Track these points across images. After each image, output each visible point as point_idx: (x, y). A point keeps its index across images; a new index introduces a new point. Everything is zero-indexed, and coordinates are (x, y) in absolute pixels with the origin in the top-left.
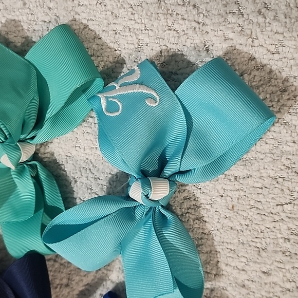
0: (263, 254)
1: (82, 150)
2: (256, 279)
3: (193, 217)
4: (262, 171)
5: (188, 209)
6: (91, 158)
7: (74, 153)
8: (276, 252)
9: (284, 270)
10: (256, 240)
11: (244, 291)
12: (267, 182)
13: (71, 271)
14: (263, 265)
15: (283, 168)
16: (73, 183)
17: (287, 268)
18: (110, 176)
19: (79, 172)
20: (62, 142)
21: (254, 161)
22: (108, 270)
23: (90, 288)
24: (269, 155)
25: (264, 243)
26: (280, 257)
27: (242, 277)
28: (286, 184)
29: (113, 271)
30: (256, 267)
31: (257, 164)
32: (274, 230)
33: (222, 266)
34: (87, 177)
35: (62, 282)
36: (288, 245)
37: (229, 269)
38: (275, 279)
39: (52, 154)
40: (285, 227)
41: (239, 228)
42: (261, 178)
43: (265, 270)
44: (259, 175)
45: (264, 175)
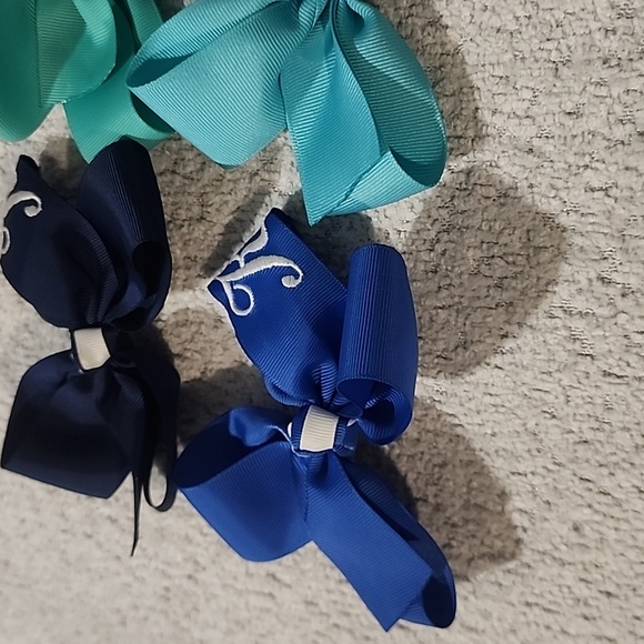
0: (564, 71)
2: (556, 132)
3: (420, 22)
5: (411, 7)
8: (589, 62)
9: (608, 100)
10: (549, 45)
11: (532, 160)
13: (204, 186)
14: (565, 97)
17: (615, 95)
22: (269, 172)
23: (243, 217)
25: (564, 49)
26: (598, 72)
27: (526, 132)
29: (279, 173)
30: (550, 104)
32: (582, 15)
33: (485, 115)
35: (190, 214)
36: (613, 43)
37: (498, 121)
38: (594, 124)
41: (513, 26)
43: (569, 107)
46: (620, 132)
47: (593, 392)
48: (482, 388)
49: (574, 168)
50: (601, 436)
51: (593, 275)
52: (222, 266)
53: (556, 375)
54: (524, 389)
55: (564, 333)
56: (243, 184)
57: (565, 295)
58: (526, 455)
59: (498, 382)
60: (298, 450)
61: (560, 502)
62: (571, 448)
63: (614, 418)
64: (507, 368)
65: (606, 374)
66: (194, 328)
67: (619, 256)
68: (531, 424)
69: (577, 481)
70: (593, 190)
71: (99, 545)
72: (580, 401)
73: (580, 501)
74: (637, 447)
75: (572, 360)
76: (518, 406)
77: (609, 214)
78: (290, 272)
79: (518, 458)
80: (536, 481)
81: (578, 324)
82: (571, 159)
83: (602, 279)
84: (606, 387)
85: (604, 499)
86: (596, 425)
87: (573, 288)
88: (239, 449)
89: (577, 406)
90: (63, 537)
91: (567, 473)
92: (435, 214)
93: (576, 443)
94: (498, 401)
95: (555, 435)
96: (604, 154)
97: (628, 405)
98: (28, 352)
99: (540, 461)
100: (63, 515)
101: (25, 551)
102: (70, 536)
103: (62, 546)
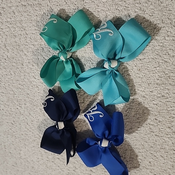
0: (150, 85)
1: (87, 54)
2: (148, 94)
3: (126, 74)
4: (149, 56)
5: (125, 72)
6: (90, 56)
7: (84, 55)
8: (154, 84)
9: (157, 90)
10: (148, 80)
11: (144, 98)
12: (151, 60)
13: (84, 97)
14: (150, 89)
15: (156, 54)
16: (84, 65)
18: (97, 62)
19: (86, 62)
20: (80, 51)
21: (146, 53)
22: (97, 96)
23: (91, 103)
24: (151, 51)
25: (150, 81)
26: (156, 86)
27: (143, 94)
28: (157, 60)
29: (99, 96)
30: (148, 90)
31: (147, 54)
32: (153, 76)
33: (136, 90)
34: (89, 63)
35: (81, 102)
36: (158, 81)
37: (139, 91)
38: (155, 94)
39: (77, 56)
40: (157, 75)
41: (142, 77)
42: (148, 59)
43: (151, 91)
44: (148, 58)
45: (150, 58)
46: (159, 95)
47: (153, 138)
48: (134, 137)
49: (151, 101)
50: (155, 146)
51: (154, 118)
52: (86, 111)
53: (147, 135)
54: (142, 137)
55: (149, 128)
56: (92, 97)
57: (149, 121)
58: (141, 149)
59: (137, 135)
60: (101, 146)
61: (147, 158)
62: (149, 148)
63: (157, 143)
64: (139, 133)
65: (156, 135)
66: (80, 122)
67: (158, 115)
68: (142, 143)
69: (150, 154)
70: (154, 104)
71: (55, 164)
72: (151, 140)
73: (151, 157)
74: (161, 148)
75: (150, 132)
76: (140, 140)
77: (157, 108)
78: (101, 114)
79: (140, 149)
80: (143, 154)
81: (151, 126)
82: (151, 99)
83: (156, 119)
84: (156, 137)
85: (155, 157)
86: (154, 144)
87: (151, 120)
88: (88, 146)
89: (151, 141)
90: (47, 162)
91: (149, 152)
92: (127, 106)
93: (150, 147)
94: (137, 139)
95: (147, 145)
96: (156, 99)
97: (159, 141)
98: (44, 125)
99: (144, 150)
100: (47, 157)
101: (38, 165)
102: (48, 162)
103: (46, 164)
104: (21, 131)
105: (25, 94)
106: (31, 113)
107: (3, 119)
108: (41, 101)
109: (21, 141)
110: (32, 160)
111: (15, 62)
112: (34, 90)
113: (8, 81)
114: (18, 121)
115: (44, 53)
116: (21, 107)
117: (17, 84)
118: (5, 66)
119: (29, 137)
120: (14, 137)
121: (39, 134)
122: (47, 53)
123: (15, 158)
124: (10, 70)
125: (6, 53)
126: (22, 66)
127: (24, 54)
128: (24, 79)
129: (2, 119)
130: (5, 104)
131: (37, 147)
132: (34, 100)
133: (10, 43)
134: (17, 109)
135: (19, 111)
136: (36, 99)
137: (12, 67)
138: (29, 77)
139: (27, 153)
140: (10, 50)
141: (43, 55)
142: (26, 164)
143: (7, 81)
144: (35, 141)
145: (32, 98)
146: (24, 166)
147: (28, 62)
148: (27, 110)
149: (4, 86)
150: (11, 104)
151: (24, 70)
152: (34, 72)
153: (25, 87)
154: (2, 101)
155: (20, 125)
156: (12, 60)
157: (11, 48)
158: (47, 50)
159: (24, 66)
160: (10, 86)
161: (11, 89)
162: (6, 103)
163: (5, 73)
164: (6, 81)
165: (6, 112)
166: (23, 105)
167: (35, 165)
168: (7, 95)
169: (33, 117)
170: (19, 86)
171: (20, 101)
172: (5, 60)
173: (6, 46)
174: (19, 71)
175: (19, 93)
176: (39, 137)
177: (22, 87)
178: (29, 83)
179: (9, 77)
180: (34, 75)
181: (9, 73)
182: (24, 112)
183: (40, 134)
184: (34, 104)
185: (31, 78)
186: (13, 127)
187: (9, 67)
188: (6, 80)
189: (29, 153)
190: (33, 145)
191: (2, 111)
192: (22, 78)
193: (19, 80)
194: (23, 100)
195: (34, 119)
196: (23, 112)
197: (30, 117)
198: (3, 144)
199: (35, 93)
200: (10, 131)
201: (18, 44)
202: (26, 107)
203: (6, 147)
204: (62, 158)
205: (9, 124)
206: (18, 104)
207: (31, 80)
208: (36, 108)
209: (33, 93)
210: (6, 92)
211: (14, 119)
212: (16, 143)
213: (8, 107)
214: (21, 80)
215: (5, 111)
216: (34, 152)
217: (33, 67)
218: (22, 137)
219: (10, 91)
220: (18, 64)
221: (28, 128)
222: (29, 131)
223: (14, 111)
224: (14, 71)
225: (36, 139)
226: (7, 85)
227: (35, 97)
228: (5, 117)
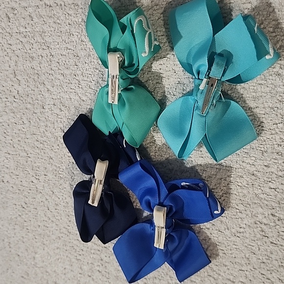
0: (265, 154)
2: (261, 170)
4: (265, 104)
8: (273, 153)
9: (278, 164)
10: (261, 146)
11: (253, 177)
12: (268, 110)
14: (265, 161)
15: (277, 101)
17: (280, 163)
21: (260, 98)
24: (269, 94)
25: (265, 148)
26: (275, 156)
27: (253, 169)
28: (279, 111)
30: (261, 162)
31: (262, 99)
32: (272, 139)
33: (240, 162)
36: (280, 149)
37: (244, 164)
38: (273, 170)
40: (278, 137)
42: (264, 108)
43: (266, 164)
44: (263, 106)
45: (266, 106)
46: (280, 173)
47: (267, 248)
48: (233, 243)
49: (266, 182)
50: (269, 261)
51: (270, 213)
53: (256, 241)
54: (246, 245)
55: (260, 229)
57: (261, 218)
58: (245, 265)
59: (238, 241)
61: (254, 280)
62: (259, 264)
63: (273, 256)
64: (241, 237)
65: (272, 243)
67: (278, 208)
68: (247, 256)
69: (260, 274)
70: (271, 189)
71: (93, 280)
72: (263, 250)
73: (261, 281)
74: (279, 266)
75: (261, 237)
76: (244, 250)
77: (276, 196)
79: (242, 265)
80: (247, 273)
81: (263, 226)
82: (265, 179)
83: (272, 215)
84: (271, 246)
85: (268, 281)
86: (267, 258)
87: (263, 216)
89: (262, 251)
90: (80, 275)
91: (257, 272)
92: (222, 188)
93: (261, 263)
94: (238, 247)
95: (255, 260)
96: (275, 179)
97: (278, 253)
99: (249, 267)
100: (81, 268)
101: (64, 279)
102: (82, 276)
103: (79, 279)
104: (37, 221)
105: (46, 158)
106: (55, 191)
107: (8, 199)
108: (73, 171)
109: (37, 237)
110: (55, 271)
111: (31, 102)
112: (62, 152)
113: (17, 135)
114: (33, 203)
115: (81, 89)
116: (39, 180)
117: (34, 140)
118: (14, 109)
119: (51, 232)
120: (25, 229)
121: (67, 227)
122: (86, 89)
123: (26, 264)
124: (22, 115)
125: (16, 86)
126: (43, 110)
127: (46, 89)
128: (46, 132)
129: (6, 198)
130: (12, 173)
131: (63, 249)
132: (61, 170)
133: (23, 70)
134: (31, 183)
135: (34, 186)
136: (65, 167)
137: (26, 110)
138: (54, 130)
139: (46, 257)
140: (23, 82)
141: (78, 92)
142: (45, 276)
143: (16, 133)
144: (60, 239)
145: (58, 165)
146: (41, 279)
147: (53, 103)
148: (49, 185)
149: (11, 142)
150: (22, 174)
151: (45, 116)
152: (63, 122)
153: (46, 146)
154: (7, 168)
155: (35, 210)
156: (25, 98)
157: (25, 77)
158: (86, 85)
159: (46, 110)
160: (22, 144)
161: (22, 148)
162: (14, 172)
163: (13, 121)
164: (14, 134)
165: (12, 187)
166: (41, 177)
167: (58, 279)
168: (15, 158)
169: (59, 198)
170: (36, 143)
171: (37, 169)
172: (13, 97)
173: (16, 74)
174: (37, 118)
175: (36, 156)
176: (67, 233)
177: (42, 145)
178: (53, 140)
179: (20, 127)
180: (62, 126)
181: (19, 121)
182: (43, 189)
183: (69, 228)
184: (61, 175)
185: (56, 131)
186: (23, 213)
187: (21, 111)
188: (14, 131)
189: (49, 258)
190: (56, 245)
191: (7, 184)
192: (42, 130)
193: (37, 133)
194: (42, 168)
195: (61, 201)
196: (41, 188)
197: (53, 198)
198: (6, 240)
199: (63, 156)
200: (19, 218)
201: (36, 72)
202: (47, 180)
203: (11, 246)
204: (106, 271)
205: (18, 207)
206: (34, 175)
207: (56, 134)
208: (64, 183)
209: (59, 156)
210: (14, 153)
211: (26, 199)
212: (29, 240)
213: (16, 179)
214: (39, 134)
215: (11, 185)
216: (57, 257)
217: (61, 113)
218: (39, 230)
219: (21, 151)
220: (35, 106)
221: (50, 216)
222: (50, 221)
223: (27, 186)
224: (28, 118)
225: (62, 235)
226: (15, 140)
227: (62, 165)
228: (11, 195)
